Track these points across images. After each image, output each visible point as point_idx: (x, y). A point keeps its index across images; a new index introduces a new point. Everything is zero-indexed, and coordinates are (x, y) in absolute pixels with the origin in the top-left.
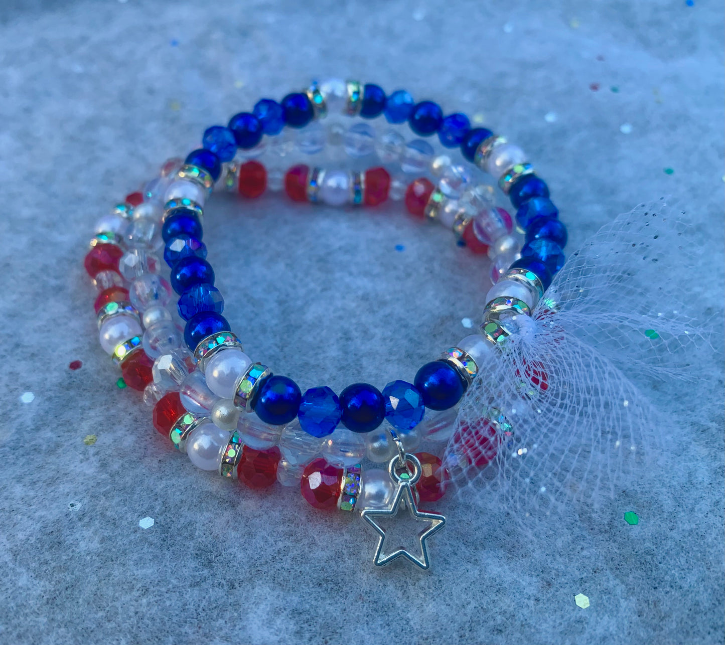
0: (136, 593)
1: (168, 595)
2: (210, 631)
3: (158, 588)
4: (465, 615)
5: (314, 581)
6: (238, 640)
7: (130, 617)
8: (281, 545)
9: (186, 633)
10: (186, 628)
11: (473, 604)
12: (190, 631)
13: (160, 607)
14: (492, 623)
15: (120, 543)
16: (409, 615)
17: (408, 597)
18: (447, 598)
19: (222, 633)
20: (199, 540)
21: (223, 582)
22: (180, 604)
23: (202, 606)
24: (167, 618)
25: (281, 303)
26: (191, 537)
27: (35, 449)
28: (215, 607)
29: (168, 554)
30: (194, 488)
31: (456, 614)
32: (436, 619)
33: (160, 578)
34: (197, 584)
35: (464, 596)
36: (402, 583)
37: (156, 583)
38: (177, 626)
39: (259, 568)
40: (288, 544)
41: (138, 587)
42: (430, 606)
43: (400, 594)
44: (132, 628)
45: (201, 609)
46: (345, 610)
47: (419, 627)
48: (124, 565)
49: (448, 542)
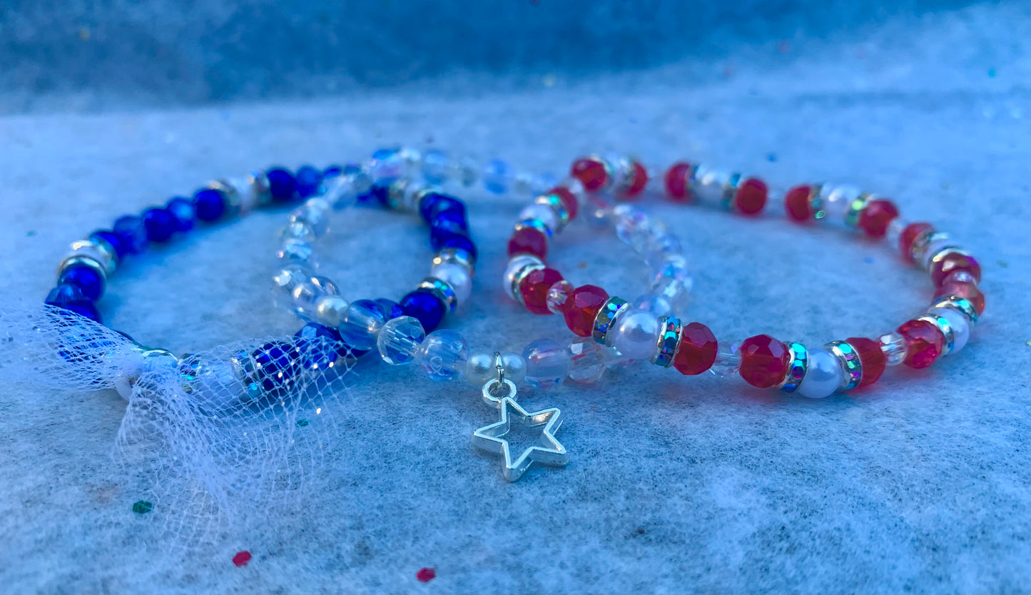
0: (584, 455)
1: (620, 459)
2: (667, 490)
3: (610, 452)
4: (975, 519)
5: (788, 470)
6: (700, 501)
7: (578, 473)
8: (748, 439)
9: (640, 488)
10: (641, 485)
11: (983, 511)
12: (645, 488)
13: (611, 467)
14: (1010, 530)
15: (570, 418)
16: (903, 515)
17: (900, 500)
18: (950, 504)
19: (681, 494)
20: (655, 427)
21: (683, 458)
22: (634, 467)
23: (658, 471)
24: (619, 475)
25: (740, 282)
26: (646, 425)
28: (674, 474)
29: (621, 433)
30: (648, 392)
31: (963, 519)
32: (938, 519)
33: (612, 446)
34: (653, 456)
35: (971, 505)
36: (891, 488)
37: (608, 448)
38: (629, 483)
39: (724, 453)
40: (756, 439)
41: (588, 450)
42: (929, 508)
43: (890, 496)
44: (580, 481)
45: (657, 474)
46: (825, 497)
47: (917, 525)
48: (574, 434)
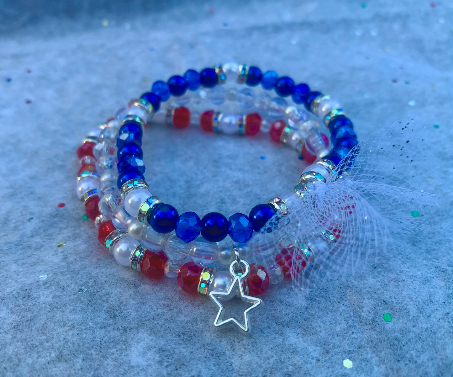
0: (67, 328)
1: (85, 331)
2: (106, 355)
3: (81, 326)
4: (269, 363)
5: (176, 333)
6: (122, 362)
7: (60, 341)
8: (160, 311)
9: (91, 354)
10: (92, 351)
11: (275, 358)
12: (94, 353)
13: (79, 337)
14: (285, 370)
15: (64, 299)
16: (233, 361)
17: (234, 350)
18: (259, 353)
19: (113, 357)
20: (111, 303)
21: (121, 328)
22: (92, 337)
23: (105, 339)
24: (82, 344)
25: (187, 182)
26: (107, 301)
27: (29, 247)
28: (112, 342)
29: (91, 309)
30: (114, 275)
31: (263, 363)
32: (250, 364)
33: (83, 321)
34: (105, 327)
35: (270, 353)
36: (231, 341)
37: (80, 323)
38: (86, 349)
39: (144, 322)
40: (164, 311)
41: (69, 325)
42: (247, 356)
43: (229, 347)
44: (60, 347)
45: (103, 342)
46: (192, 352)
47: (238, 368)
48: (63, 312)
49: (265, 321)
